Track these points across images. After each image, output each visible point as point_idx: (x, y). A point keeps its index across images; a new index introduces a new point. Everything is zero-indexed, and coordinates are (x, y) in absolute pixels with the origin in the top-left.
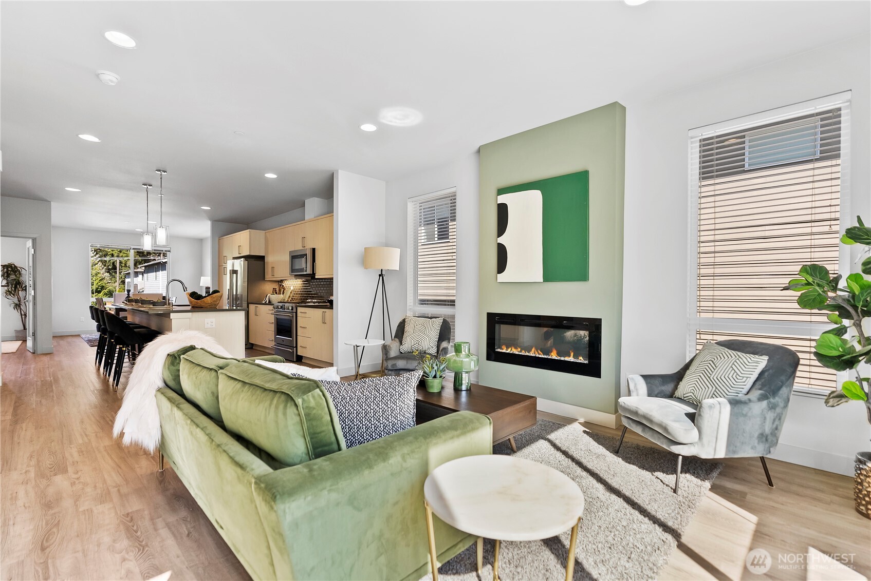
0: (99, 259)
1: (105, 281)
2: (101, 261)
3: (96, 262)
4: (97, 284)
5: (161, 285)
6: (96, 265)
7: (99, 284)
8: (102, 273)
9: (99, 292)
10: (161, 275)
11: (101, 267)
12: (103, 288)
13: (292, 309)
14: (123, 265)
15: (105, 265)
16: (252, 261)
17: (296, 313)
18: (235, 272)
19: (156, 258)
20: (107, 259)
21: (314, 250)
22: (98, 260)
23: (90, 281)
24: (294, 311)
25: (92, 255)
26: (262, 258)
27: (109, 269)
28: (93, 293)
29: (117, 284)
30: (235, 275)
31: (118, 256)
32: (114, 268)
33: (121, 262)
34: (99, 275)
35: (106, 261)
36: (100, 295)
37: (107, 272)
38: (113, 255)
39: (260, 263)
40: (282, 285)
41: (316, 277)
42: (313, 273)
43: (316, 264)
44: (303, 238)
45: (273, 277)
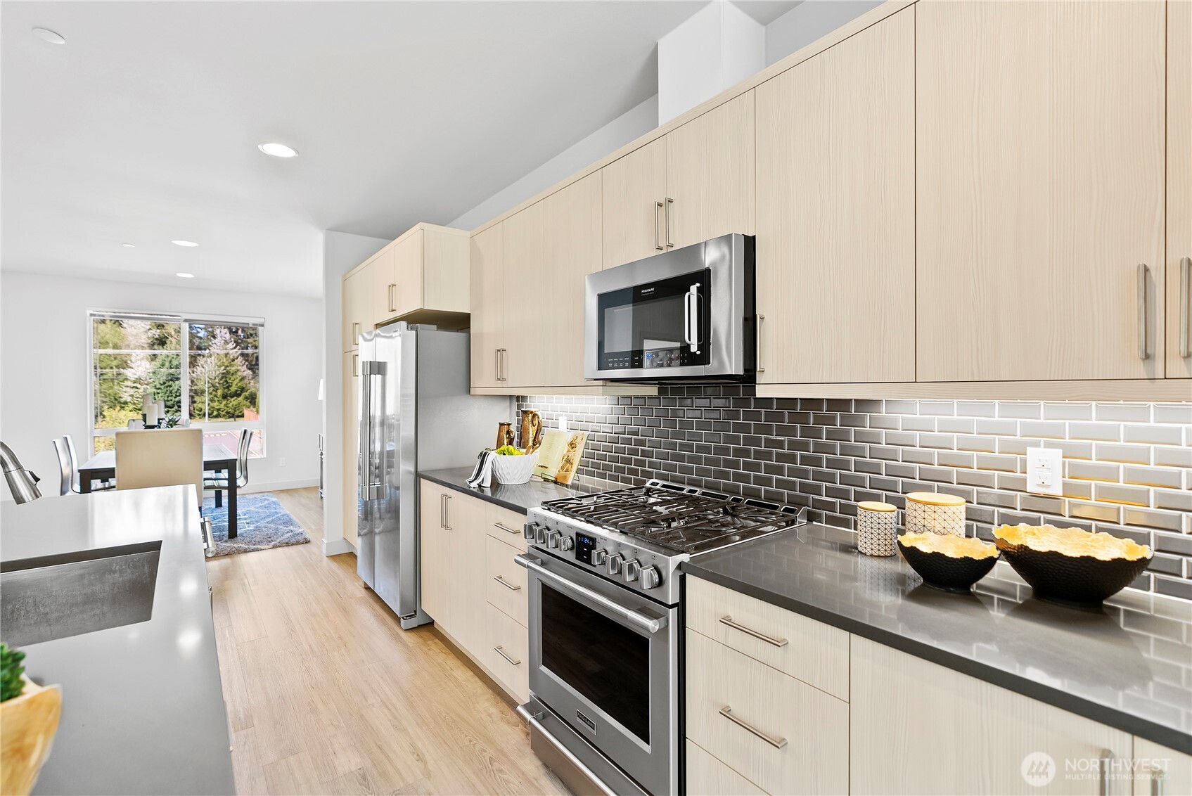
2: (242, 355)
3: (236, 355)
4: (236, 385)
6: (236, 361)
8: (242, 370)
9: (239, 395)
11: (241, 362)
12: (243, 389)
15: (247, 361)
16: (428, 329)
17: (681, 606)
18: (378, 368)
21: (750, 244)
22: (238, 354)
24: (673, 598)
26: (460, 322)
30: (379, 377)
35: (247, 355)
36: (239, 399)
40: (532, 412)
41: (761, 392)
42: (745, 370)
43: (762, 318)
44: (660, 205)
45: (499, 384)
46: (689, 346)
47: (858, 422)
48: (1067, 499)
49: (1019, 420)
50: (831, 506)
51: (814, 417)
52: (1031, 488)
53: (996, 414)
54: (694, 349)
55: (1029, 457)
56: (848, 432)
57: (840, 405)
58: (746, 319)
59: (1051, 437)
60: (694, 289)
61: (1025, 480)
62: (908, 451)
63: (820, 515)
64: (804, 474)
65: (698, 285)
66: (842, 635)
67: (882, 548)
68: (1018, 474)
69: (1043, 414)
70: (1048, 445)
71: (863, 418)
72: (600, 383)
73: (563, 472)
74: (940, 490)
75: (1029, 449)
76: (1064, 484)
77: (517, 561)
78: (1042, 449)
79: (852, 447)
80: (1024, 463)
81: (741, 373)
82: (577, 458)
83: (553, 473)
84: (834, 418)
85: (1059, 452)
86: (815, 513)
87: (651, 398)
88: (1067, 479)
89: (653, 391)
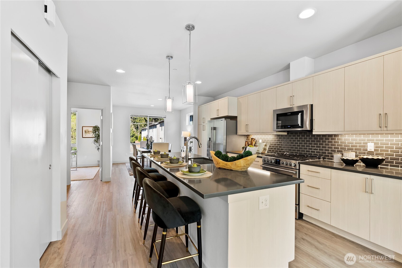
0: (133, 124)
1: (135, 132)
5: (154, 134)
6: (132, 126)
7: (133, 133)
10: (154, 130)
11: (134, 127)
13: (295, 166)
14: (141, 126)
16: (229, 120)
17: (299, 170)
18: (215, 129)
19: (152, 123)
20: (135, 124)
21: (312, 106)
23: (130, 132)
24: (298, 168)
25: (131, 122)
26: (234, 118)
27: (136, 128)
28: (131, 137)
29: (139, 133)
30: (215, 131)
31: (139, 123)
32: (138, 127)
33: (140, 125)
34: (133, 130)
37: (136, 129)
38: (137, 122)
39: (233, 122)
40: (254, 139)
41: (314, 133)
42: (311, 129)
43: (314, 120)
44: (291, 96)
45: (247, 132)
46: (299, 124)
47: (335, 139)
48: (375, 152)
49: (366, 138)
50: (328, 156)
51: (325, 139)
52: (368, 150)
53: (362, 137)
54: (300, 125)
55: (368, 145)
56: (332, 141)
57: (330, 136)
58: (311, 120)
59: (372, 141)
60: (300, 114)
61: (367, 149)
62: (345, 145)
63: (326, 158)
64: (323, 150)
65: (301, 113)
66: (330, 169)
67: (337, 161)
68: (366, 148)
69: (371, 137)
70: (371, 142)
71: (336, 138)
72: (276, 132)
73: (264, 151)
74: (351, 151)
75: (368, 143)
76: (374, 149)
77: (261, 166)
78: (370, 143)
79: (333, 144)
80: (367, 146)
81: (310, 130)
82: (267, 148)
83: (261, 151)
84: (329, 139)
85: (373, 143)
86: (325, 157)
87: (285, 135)
88: (375, 148)
89: (286, 134)
